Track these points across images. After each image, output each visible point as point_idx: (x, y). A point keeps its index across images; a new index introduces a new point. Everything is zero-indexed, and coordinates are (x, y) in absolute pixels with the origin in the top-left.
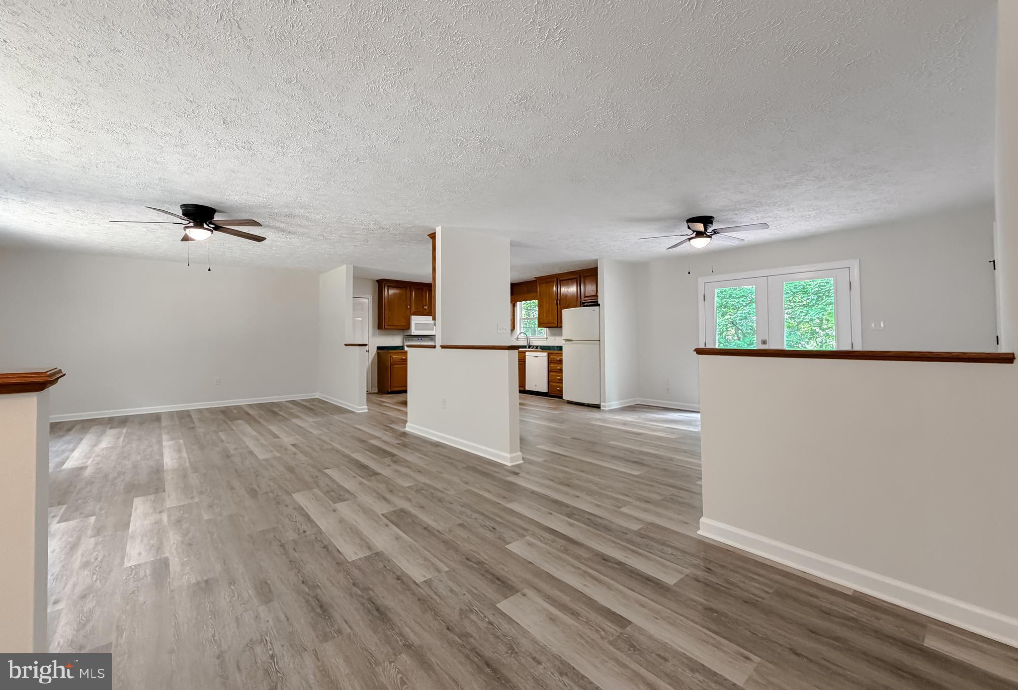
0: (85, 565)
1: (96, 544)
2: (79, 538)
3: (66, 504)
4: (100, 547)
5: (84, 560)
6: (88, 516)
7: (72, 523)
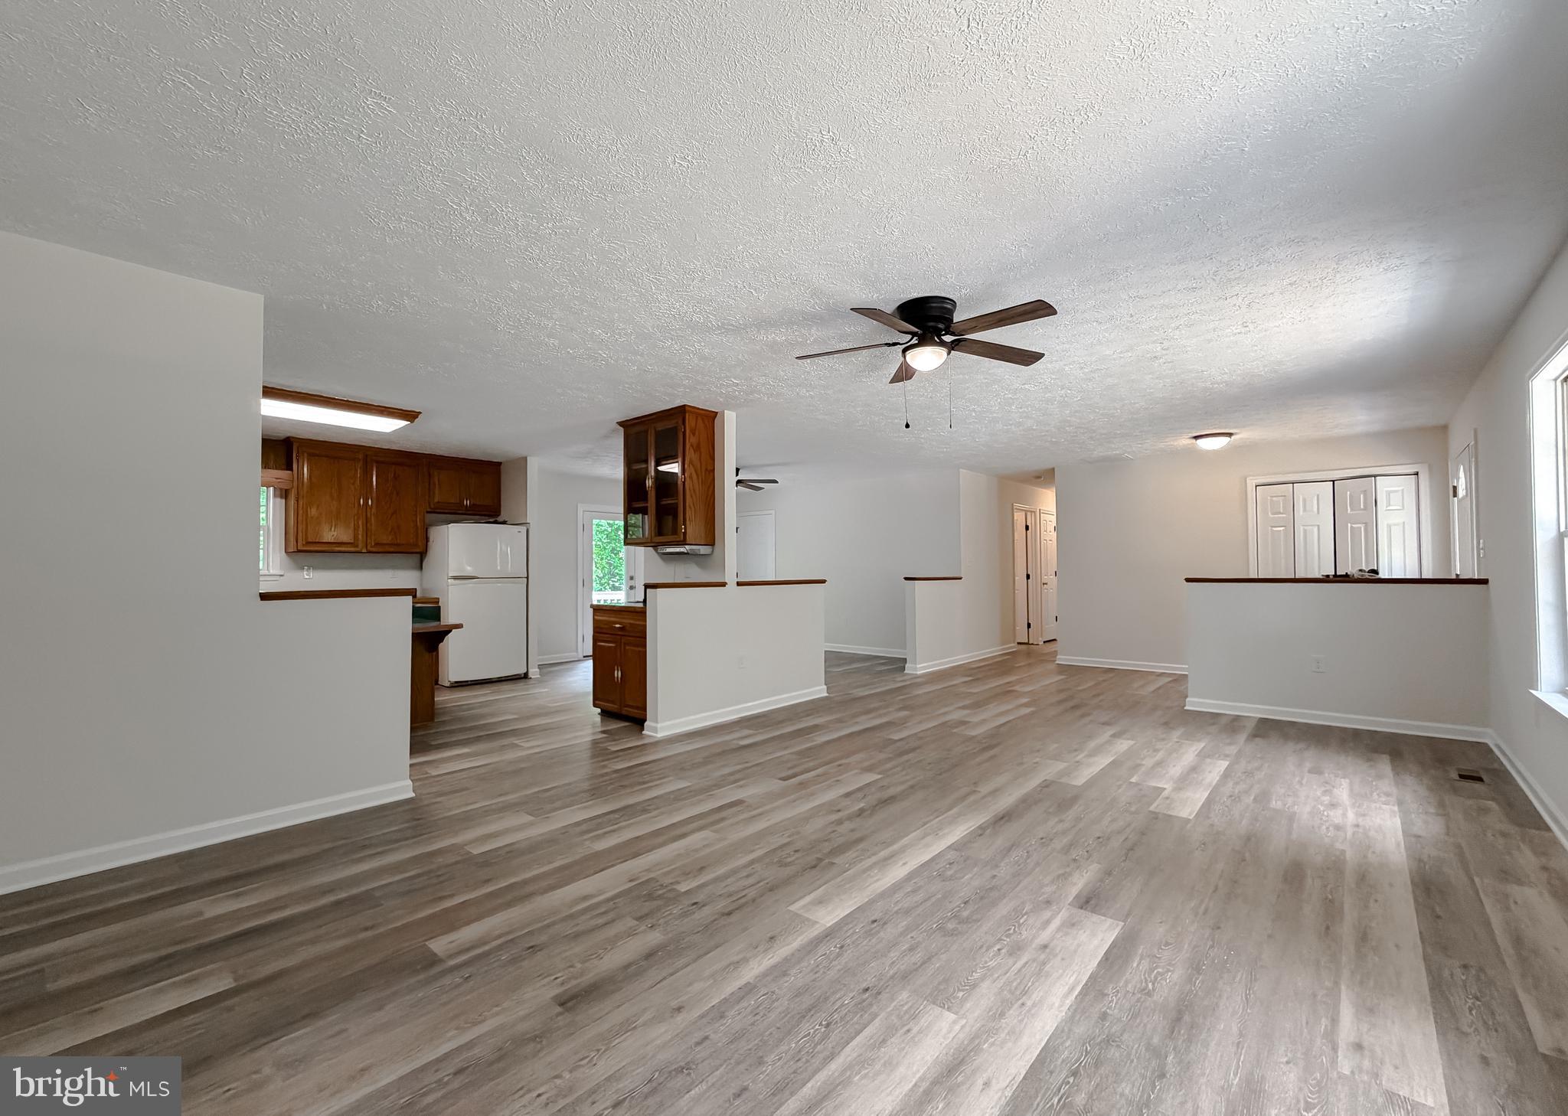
0: (1156, 751)
1: (1143, 759)
2: (1153, 767)
3: (1150, 811)
4: (1142, 756)
5: (1155, 754)
6: (1137, 784)
7: (1154, 783)
